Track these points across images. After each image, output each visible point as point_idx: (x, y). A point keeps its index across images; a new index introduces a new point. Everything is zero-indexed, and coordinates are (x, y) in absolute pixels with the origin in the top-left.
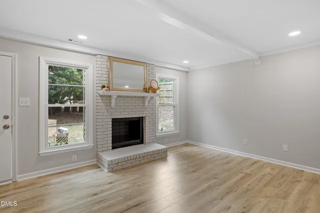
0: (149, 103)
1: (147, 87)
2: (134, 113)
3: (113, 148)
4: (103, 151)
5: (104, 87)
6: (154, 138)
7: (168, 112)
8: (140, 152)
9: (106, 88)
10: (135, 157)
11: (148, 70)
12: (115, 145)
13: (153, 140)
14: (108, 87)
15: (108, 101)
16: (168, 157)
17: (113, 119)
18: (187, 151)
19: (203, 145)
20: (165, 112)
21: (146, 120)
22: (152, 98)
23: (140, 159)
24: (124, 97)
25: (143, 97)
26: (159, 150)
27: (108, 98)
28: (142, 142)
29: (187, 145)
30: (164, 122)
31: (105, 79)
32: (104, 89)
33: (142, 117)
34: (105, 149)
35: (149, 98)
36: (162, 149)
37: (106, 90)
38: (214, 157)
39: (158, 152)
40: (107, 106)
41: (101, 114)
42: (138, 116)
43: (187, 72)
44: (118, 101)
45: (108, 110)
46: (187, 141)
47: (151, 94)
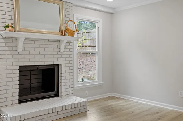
0: (66, 48)
1: (64, 29)
2: (48, 60)
3: (20, 102)
4: (6, 106)
5: (7, 26)
6: (72, 89)
7: (91, 63)
8: (54, 106)
9: (10, 28)
10: (47, 113)
11: (64, 9)
12: (23, 98)
13: (71, 92)
14: (12, 27)
15: (14, 45)
16: (88, 112)
17: (19, 66)
18: (112, 105)
19: (130, 98)
20: (89, 63)
21: (63, 69)
22: (69, 42)
23: (52, 115)
24: (34, 40)
25: (59, 41)
26: (77, 103)
27: (14, 41)
28: (57, 95)
29: (111, 98)
30: (86, 74)
31: (10, 17)
32: (8, 29)
33: (58, 65)
34: (10, 103)
35: (65, 42)
36: (80, 103)
37: (10, 30)
38: (144, 111)
39: (76, 106)
40: (13, 50)
41: (5, 60)
42: (52, 64)
43: (112, 14)
44: (27, 45)
45: (14, 56)
46: (113, 94)
47: (67, 38)
